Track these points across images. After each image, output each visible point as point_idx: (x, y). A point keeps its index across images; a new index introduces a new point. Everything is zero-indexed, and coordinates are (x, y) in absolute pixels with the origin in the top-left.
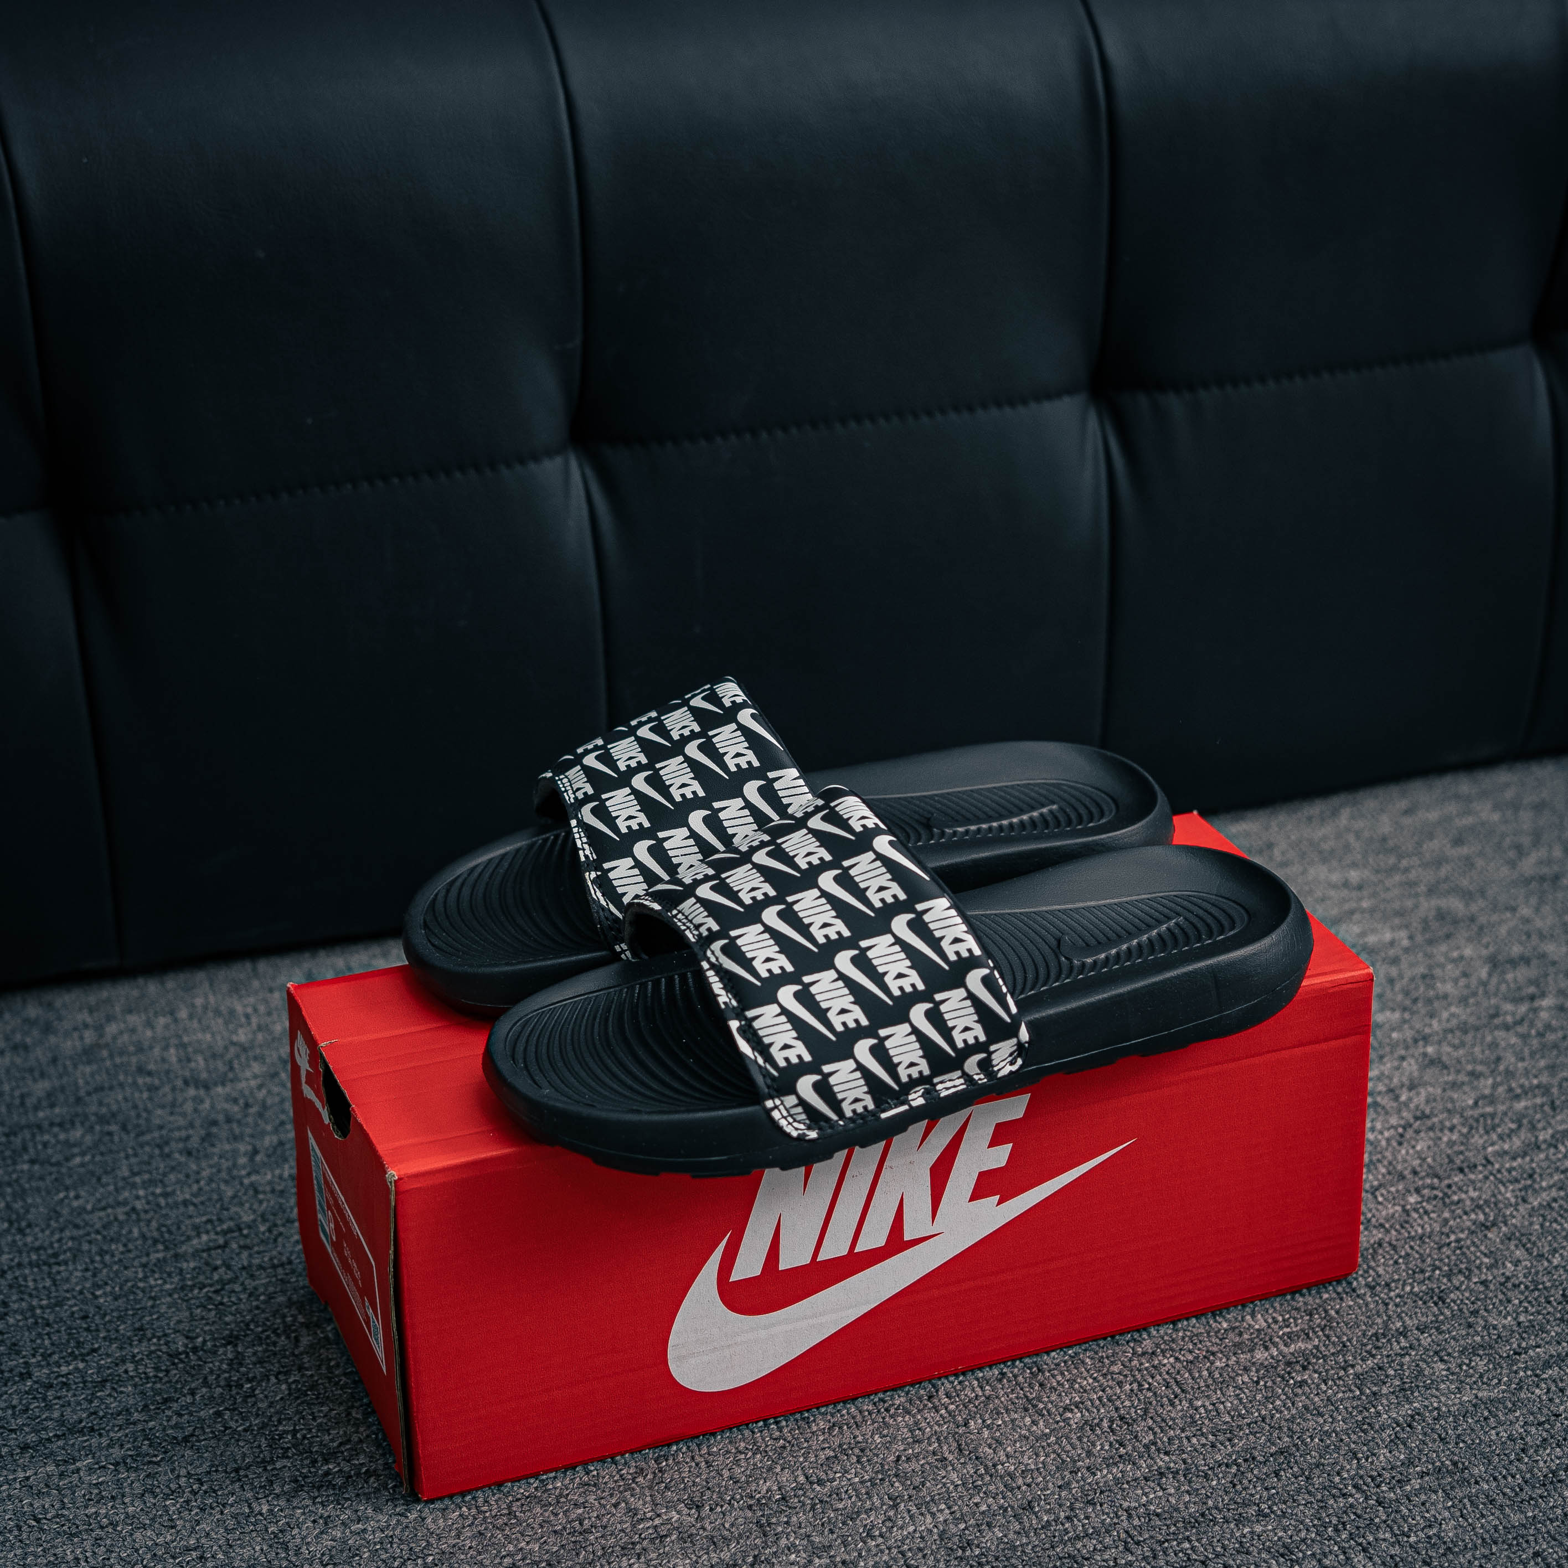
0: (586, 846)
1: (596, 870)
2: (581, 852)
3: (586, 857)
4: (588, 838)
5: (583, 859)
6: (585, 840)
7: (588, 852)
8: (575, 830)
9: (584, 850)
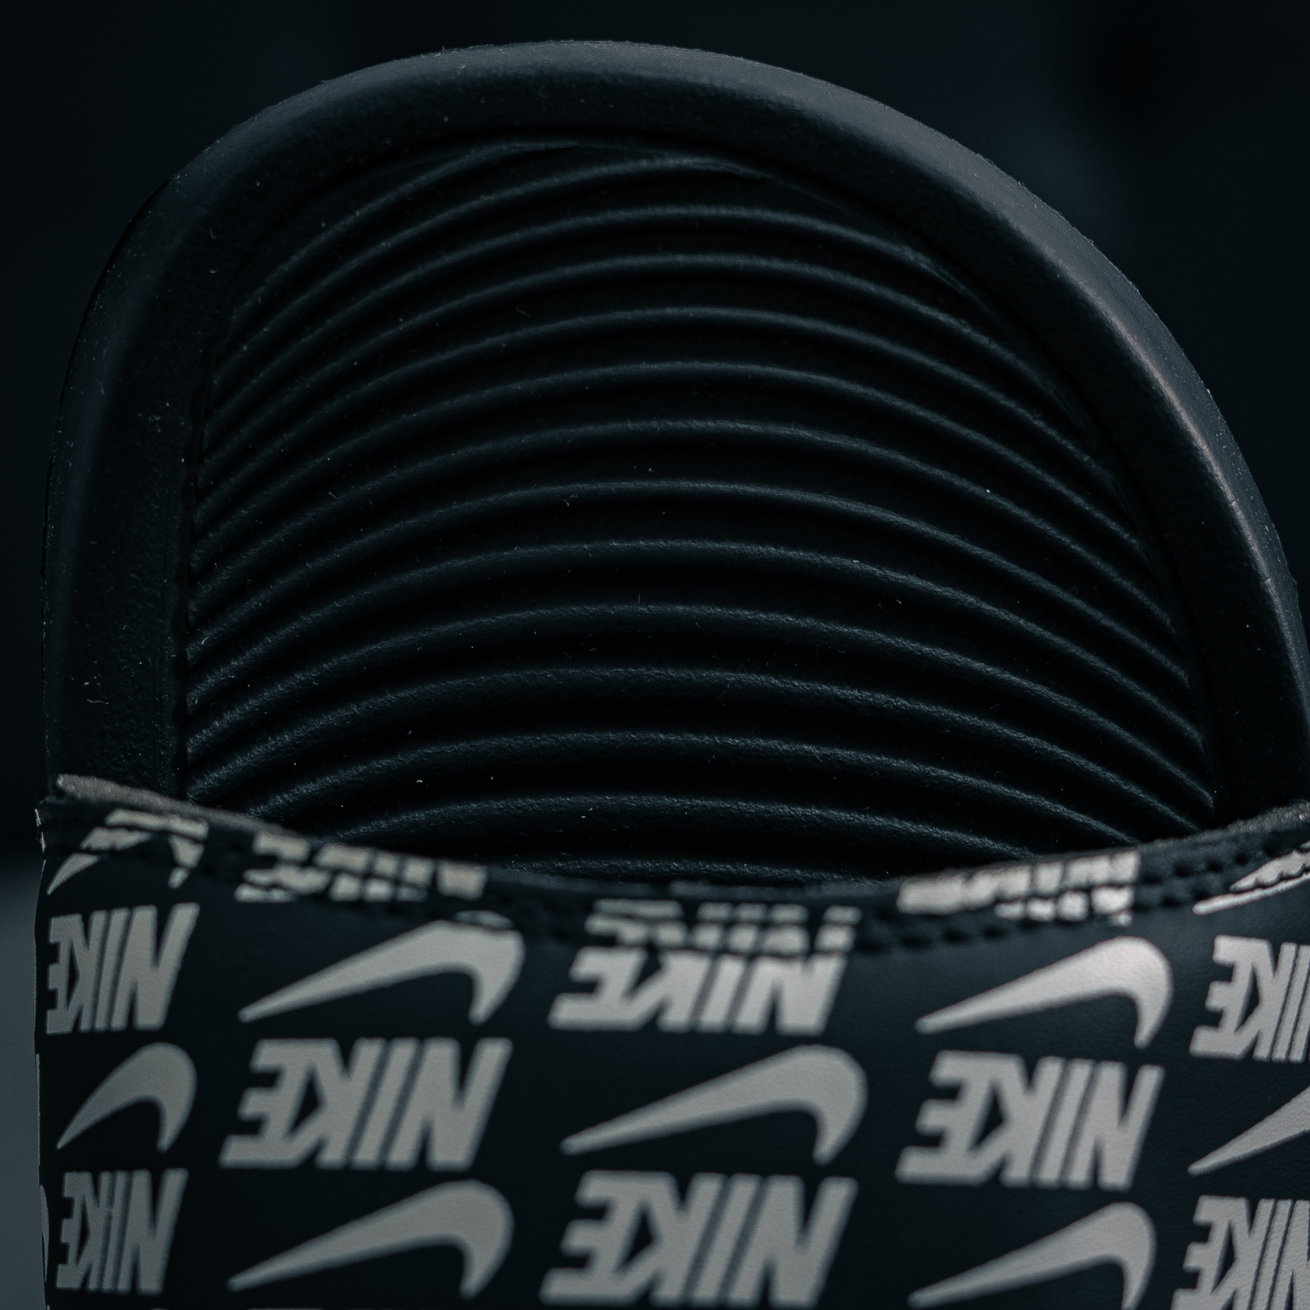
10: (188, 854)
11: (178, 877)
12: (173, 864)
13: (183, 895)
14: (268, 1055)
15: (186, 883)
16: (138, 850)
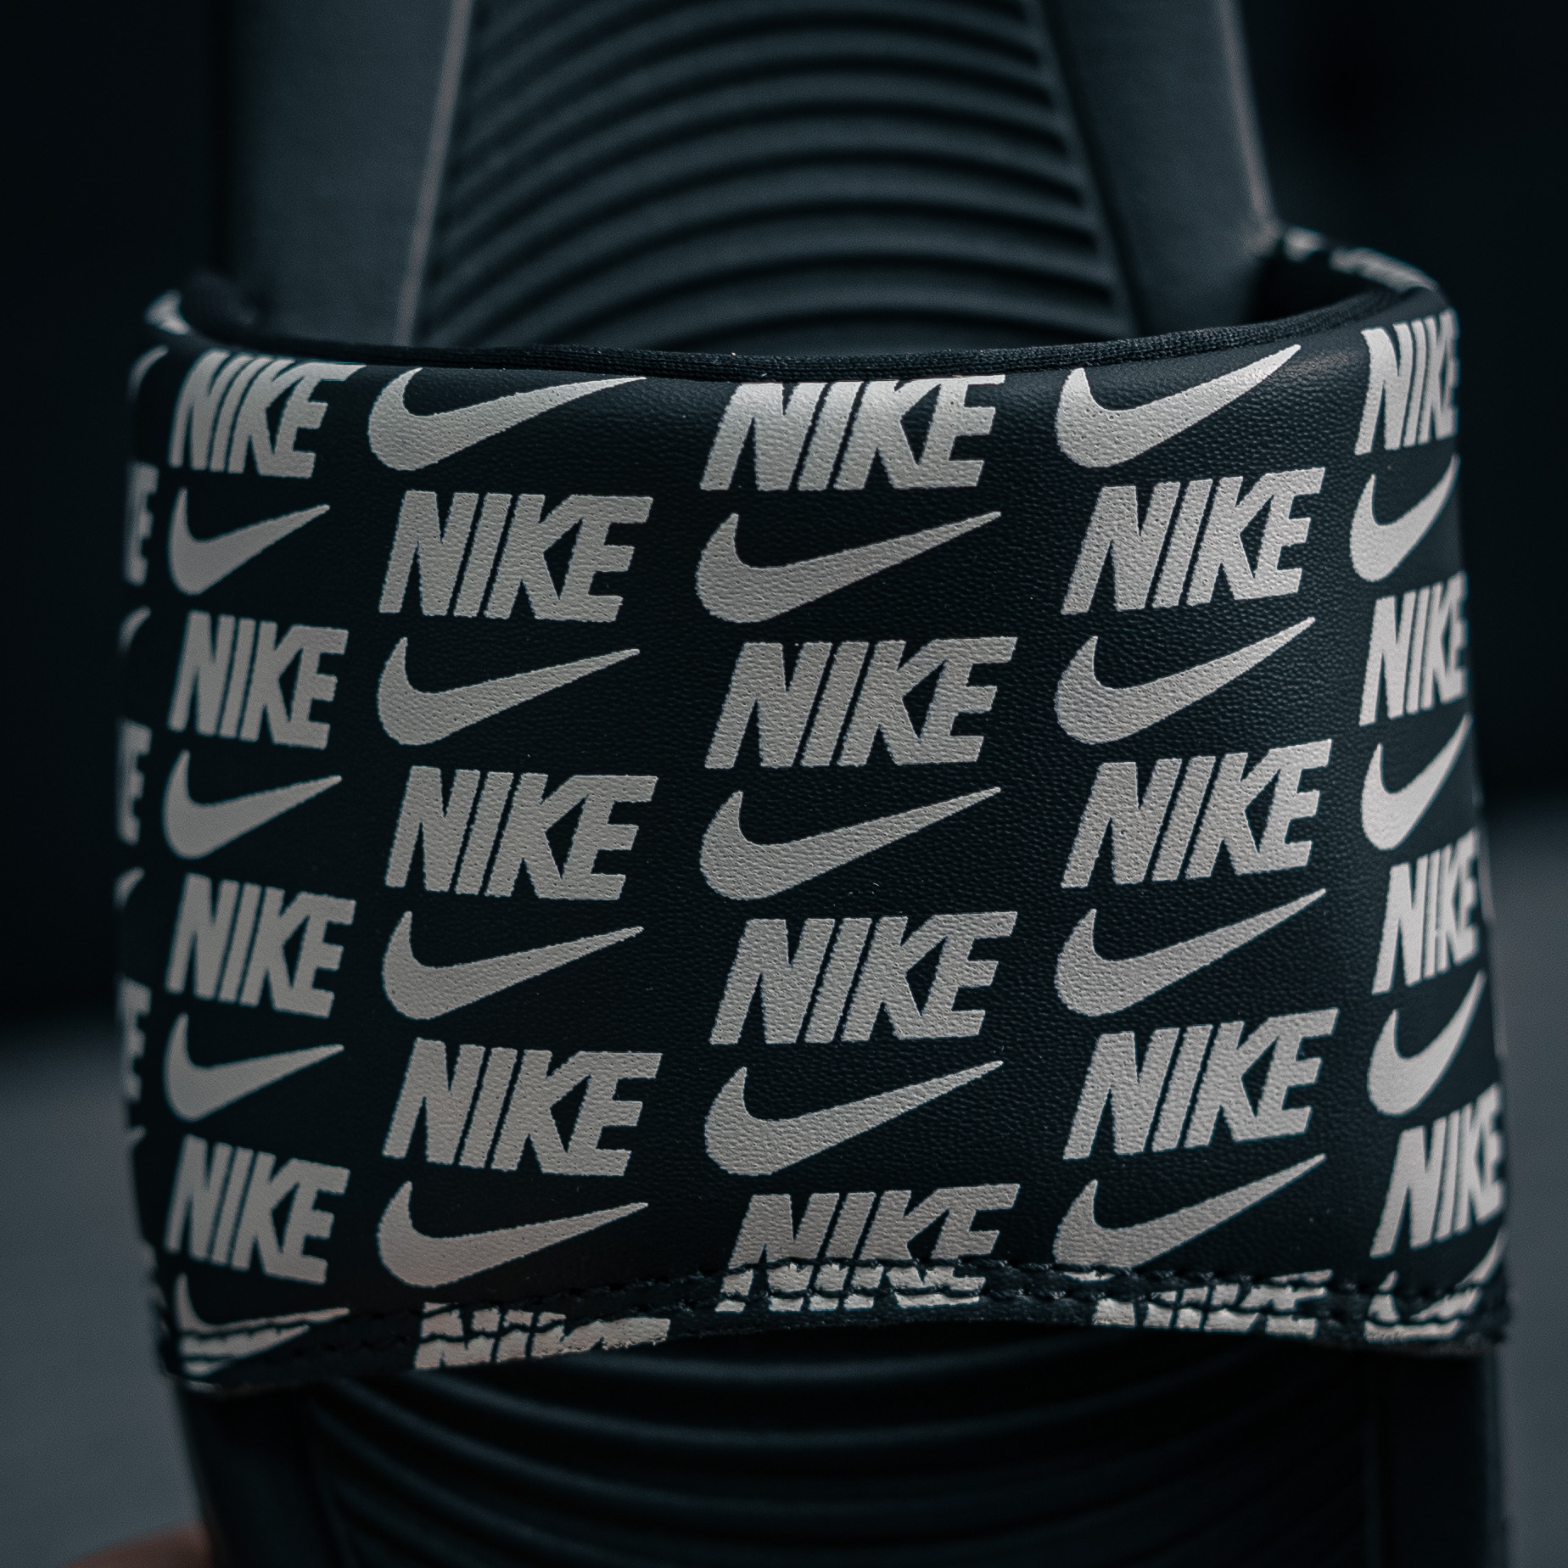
0: (1258, 1296)
1: (1370, 1289)
2: (1274, 1325)
3: (1304, 1309)
4: (1225, 1277)
5: (1306, 1327)
6: (1225, 1292)
7: (1287, 1298)
8: (1157, 1316)
9: (1268, 1310)
10: (1384, 1306)
11: (1390, 1281)
12: (1396, 1292)
13: (1385, 1264)
14: (1298, 1121)
15: (1383, 1279)
16: (1431, 1297)
